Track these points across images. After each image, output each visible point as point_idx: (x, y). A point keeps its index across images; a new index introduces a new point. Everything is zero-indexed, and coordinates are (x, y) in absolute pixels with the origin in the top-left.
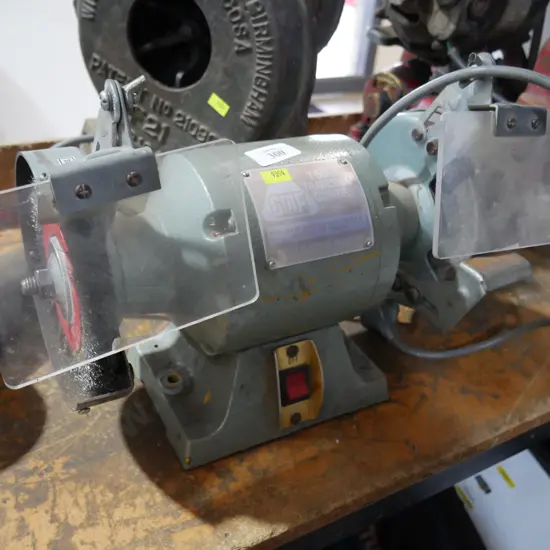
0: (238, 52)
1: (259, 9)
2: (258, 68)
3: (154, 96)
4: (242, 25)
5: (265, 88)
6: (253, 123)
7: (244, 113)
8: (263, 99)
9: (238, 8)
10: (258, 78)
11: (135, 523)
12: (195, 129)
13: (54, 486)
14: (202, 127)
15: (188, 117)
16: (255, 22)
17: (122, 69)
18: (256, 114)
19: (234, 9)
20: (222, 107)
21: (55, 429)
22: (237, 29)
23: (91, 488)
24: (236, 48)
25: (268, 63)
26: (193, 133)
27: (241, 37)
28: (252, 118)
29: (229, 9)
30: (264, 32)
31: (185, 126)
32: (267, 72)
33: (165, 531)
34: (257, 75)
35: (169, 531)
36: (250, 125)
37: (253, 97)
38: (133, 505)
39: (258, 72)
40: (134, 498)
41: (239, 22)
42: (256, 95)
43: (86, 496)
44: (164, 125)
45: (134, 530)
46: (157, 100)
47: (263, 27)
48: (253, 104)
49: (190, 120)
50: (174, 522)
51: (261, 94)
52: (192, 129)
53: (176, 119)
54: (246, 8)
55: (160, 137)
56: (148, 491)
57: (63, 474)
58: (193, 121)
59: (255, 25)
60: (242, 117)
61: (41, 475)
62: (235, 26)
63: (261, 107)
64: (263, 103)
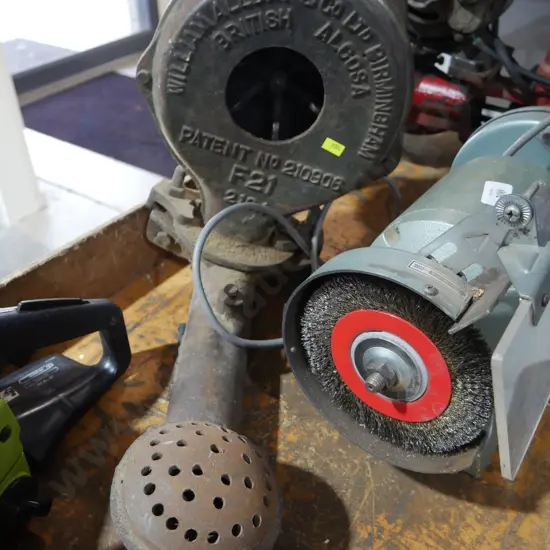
0: (356, 97)
1: (380, 54)
2: (377, 107)
3: (260, 153)
4: (361, 71)
5: (385, 123)
6: (372, 156)
7: (362, 149)
8: (382, 133)
9: (356, 56)
10: (378, 115)
11: (485, 538)
12: (308, 174)
13: (399, 541)
14: (314, 171)
15: (299, 165)
16: (375, 66)
17: (219, 135)
18: (375, 148)
19: (351, 58)
20: (337, 148)
21: (348, 494)
22: (354, 77)
23: (427, 528)
24: (354, 93)
25: (388, 101)
26: (305, 178)
27: (359, 83)
28: (372, 152)
29: (347, 58)
30: (385, 74)
31: (295, 174)
32: (387, 109)
33: (510, 534)
34: (376, 113)
35: (512, 532)
36: (369, 159)
37: (372, 133)
38: (468, 526)
39: (378, 110)
40: (464, 519)
41: (357, 69)
42: (375, 131)
43: (430, 537)
44: (271, 177)
45: (489, 544)
46: (263, 156)
47: (384, 70)
48: (372, 140)
49: (301, 168)
50: (508, 523)
51: (380, 129)
52: (304, 174)
53: (284, 169)
54: (364, 55)
55: (267, 190)
56: (467, 508)
57: (395, 528)
58: (305, 167)
59: (375, 69)
60: (360, 153)
61: (379, 537)
62: (352, 74)
63: (380, 140)
64: (384, 136)
